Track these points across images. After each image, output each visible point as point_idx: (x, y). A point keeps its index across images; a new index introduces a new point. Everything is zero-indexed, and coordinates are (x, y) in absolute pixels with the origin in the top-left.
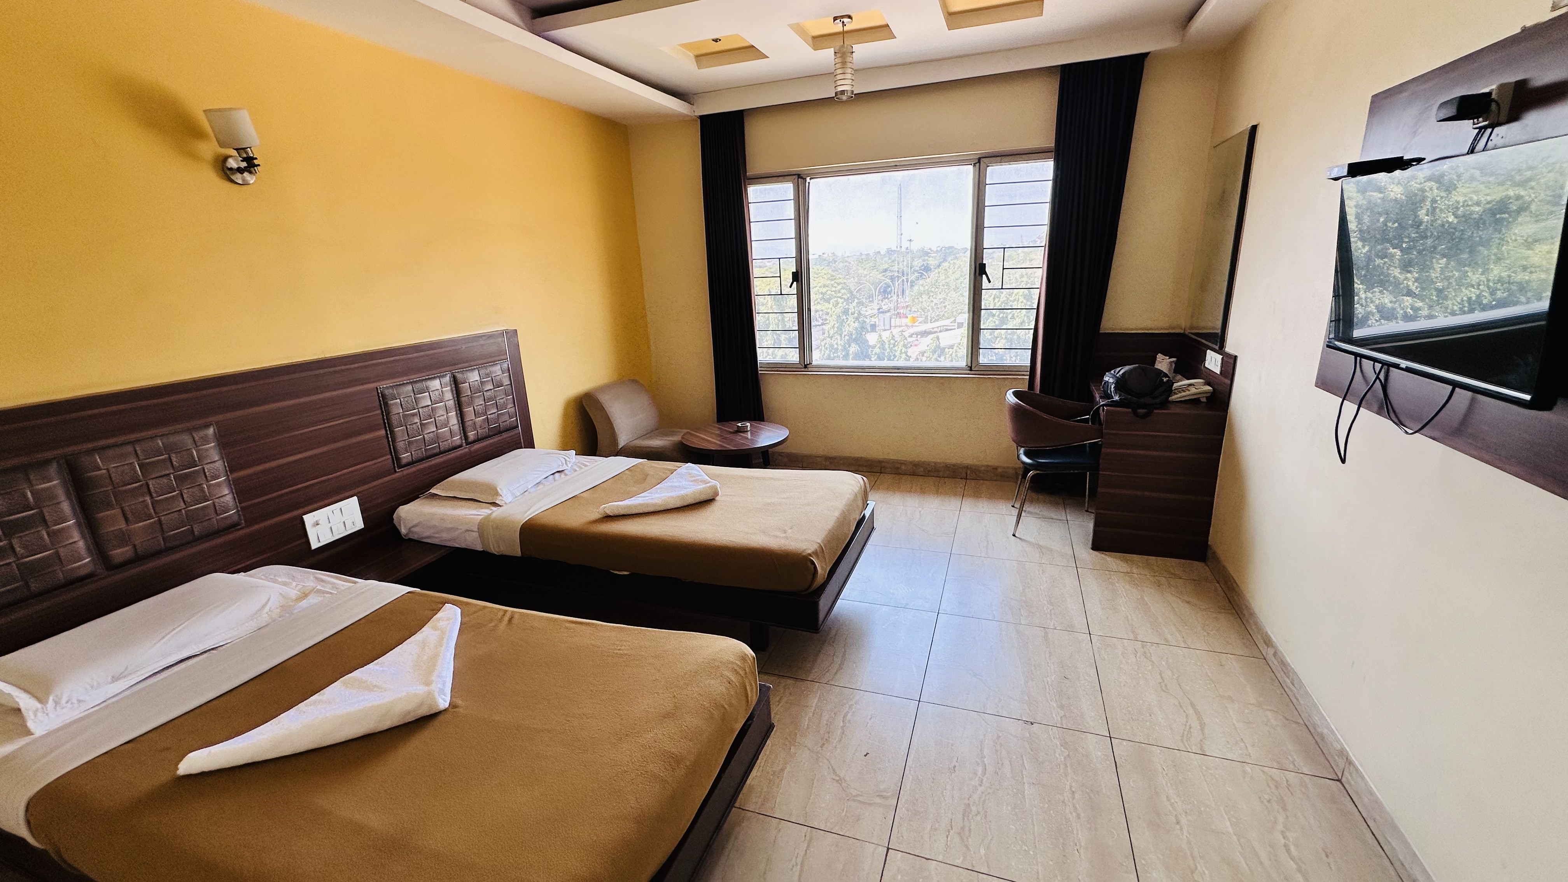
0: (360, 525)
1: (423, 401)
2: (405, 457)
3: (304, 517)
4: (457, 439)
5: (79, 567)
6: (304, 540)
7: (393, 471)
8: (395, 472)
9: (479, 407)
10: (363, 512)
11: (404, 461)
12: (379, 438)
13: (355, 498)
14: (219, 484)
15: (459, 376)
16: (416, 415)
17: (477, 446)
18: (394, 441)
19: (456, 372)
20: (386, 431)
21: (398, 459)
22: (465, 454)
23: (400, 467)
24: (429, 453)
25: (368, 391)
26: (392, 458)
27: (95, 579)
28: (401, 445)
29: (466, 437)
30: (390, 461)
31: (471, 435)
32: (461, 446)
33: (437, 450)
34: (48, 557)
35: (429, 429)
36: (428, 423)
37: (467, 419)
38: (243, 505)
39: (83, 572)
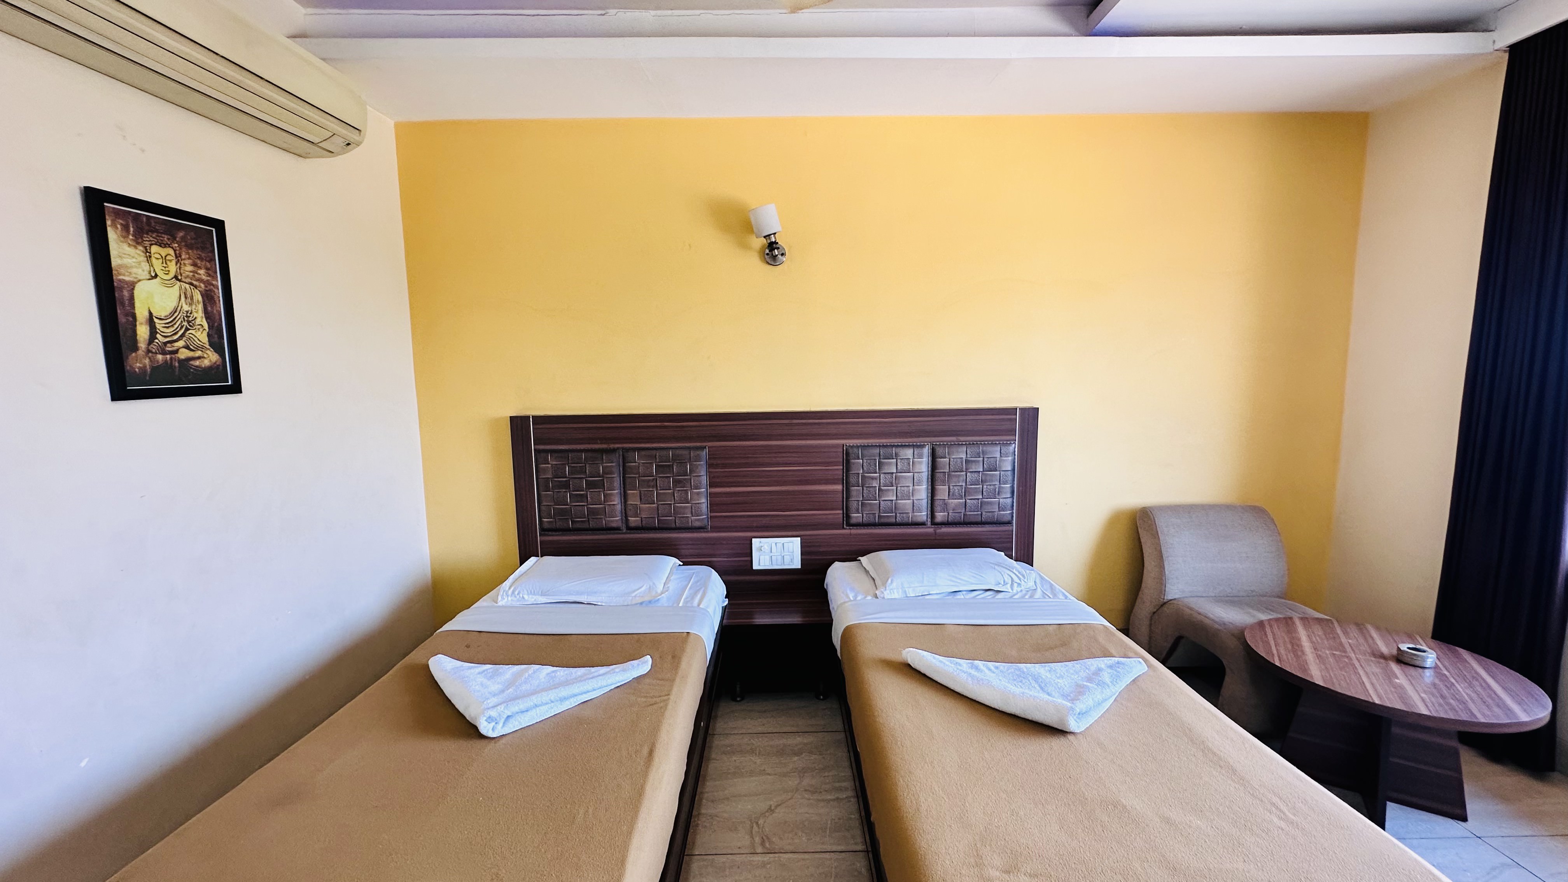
0: (797, 564)
1: (886, 467)
2: (856, 517)
3: (754, 540)
4: (923, 515)
5: (612, 521)
6: (749, 559)
7: (842, 526)
8: (843, 528)
9: (955, 488)
10: (803, 553)
11: (853, 521)
12: (834, 492)
13: (799, 539)
14: (698, 494)
15: (939, 451)
16: (876, 479)
17: (944, 530)
18: (847, 498)
19: (936, 445)
20: (843, 487)
21: (848, 517)
22: (927, 534)
23: (849, 524)
24: (883, 520)
25: (836, 446)
26: (843, 513)
27: (620, 532)
28: (853, 505)
29: (933, 516)
30: (841, 516)
31: (940, 516)
32: (923, 524)
33: (893, 520)
34: (600, 508)
35: (888, 497)
36: (888, 490)
37: (937, 497)
38: (713, 514)
39: (614, 525)
